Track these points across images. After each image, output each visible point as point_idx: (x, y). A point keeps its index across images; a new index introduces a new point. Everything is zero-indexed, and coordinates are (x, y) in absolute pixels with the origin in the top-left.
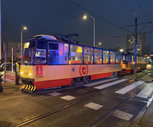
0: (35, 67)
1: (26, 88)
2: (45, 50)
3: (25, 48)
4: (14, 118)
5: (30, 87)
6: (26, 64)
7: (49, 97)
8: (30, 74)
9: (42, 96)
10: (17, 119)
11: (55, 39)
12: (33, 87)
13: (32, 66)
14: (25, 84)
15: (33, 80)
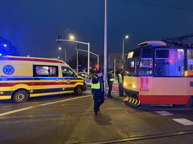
0: (139, 78)
1: (130, 101)
2: (152, 59)
3: (128, 58)
4: (120, 130)
5: (134, 100)
6: (129, 75)
7: (157, 115)
8: (134, 86)
9: (148, 113)
10: (123, 132)
11: (164, 44)
12: (137, 101)
13: (136, 78)
14: (129, 96)
15: (138, 93)
